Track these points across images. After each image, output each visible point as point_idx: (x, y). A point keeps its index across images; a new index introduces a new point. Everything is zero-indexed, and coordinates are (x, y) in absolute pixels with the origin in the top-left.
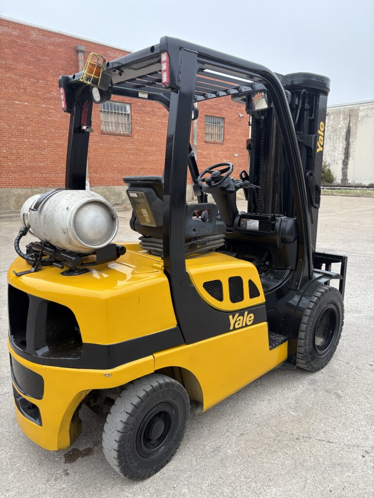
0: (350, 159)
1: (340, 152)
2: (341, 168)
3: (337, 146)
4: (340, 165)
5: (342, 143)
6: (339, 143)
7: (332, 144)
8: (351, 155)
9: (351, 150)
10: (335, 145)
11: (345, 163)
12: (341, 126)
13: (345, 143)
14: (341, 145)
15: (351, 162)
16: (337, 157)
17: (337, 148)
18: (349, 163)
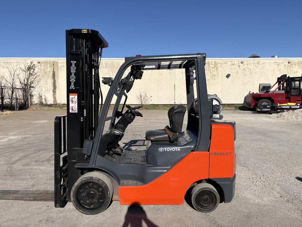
1: (50, 85)
2: (52, 95)
6: (49, 80)
7: (45, 81)
8: (57, 87)
10: (47, 81)
11: (54, 92)
12: (49, 70)
13: (53, 80)
14: (50, 81)
16: (49, 88)
17: (48, 83)
18: (56, 92)
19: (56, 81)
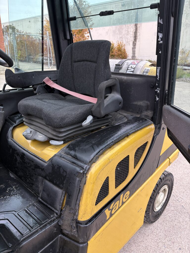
0: (138, 41)
1: (132, 35)
2: (132, 48)
3: (130, 31)
4: (131, 46)
5: (133, 28)
6: (131, 28)
7: (126, 29)
8: (138, 37)
9: (138, 34)
10: (128, 30)
11: (134, 44)
12: (132, 15)
13: (134, 28)
14: (132, 30)
15: (138, 43)
16: (130, 39)
17: (130, 32)
18: (136, 44)
19: (138, 29)
